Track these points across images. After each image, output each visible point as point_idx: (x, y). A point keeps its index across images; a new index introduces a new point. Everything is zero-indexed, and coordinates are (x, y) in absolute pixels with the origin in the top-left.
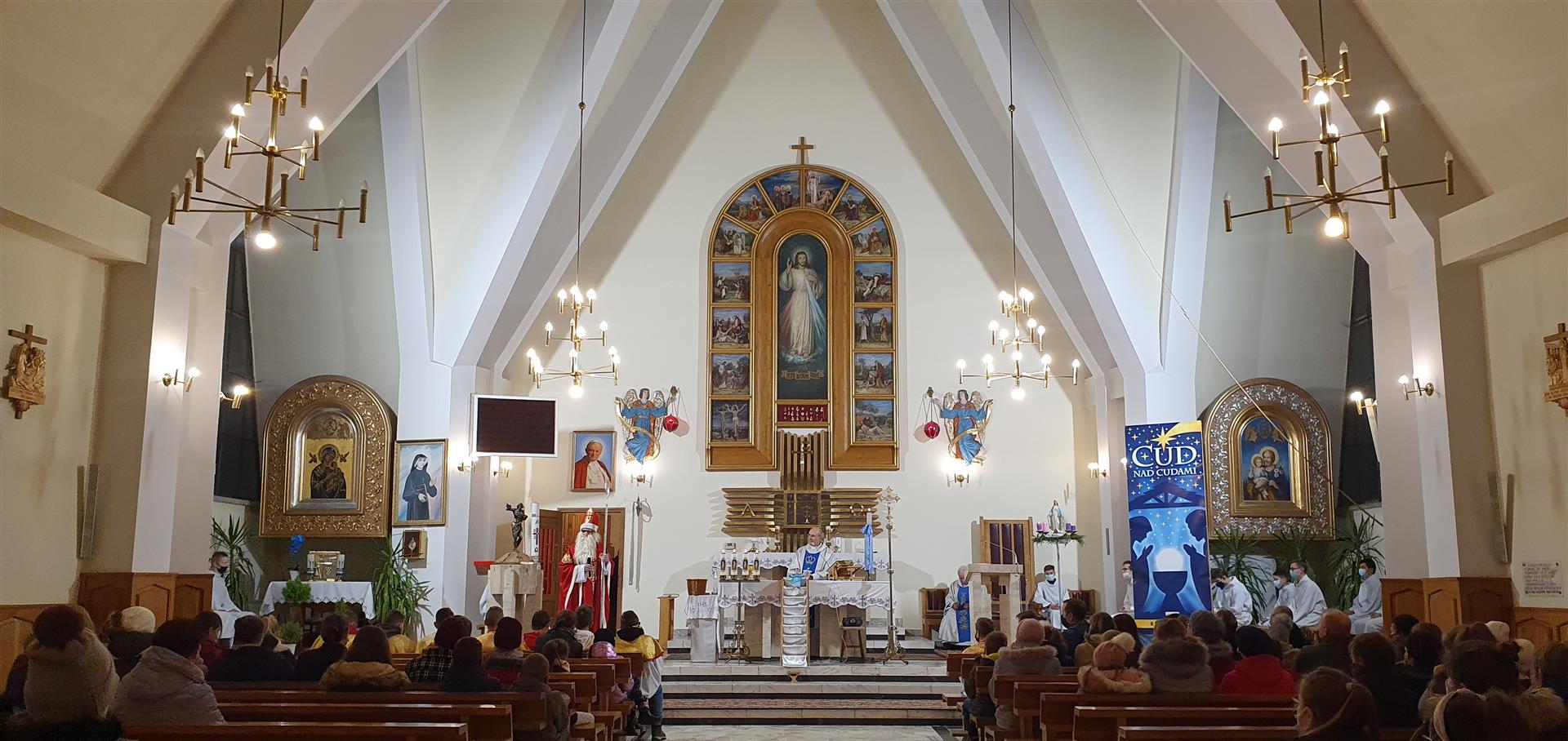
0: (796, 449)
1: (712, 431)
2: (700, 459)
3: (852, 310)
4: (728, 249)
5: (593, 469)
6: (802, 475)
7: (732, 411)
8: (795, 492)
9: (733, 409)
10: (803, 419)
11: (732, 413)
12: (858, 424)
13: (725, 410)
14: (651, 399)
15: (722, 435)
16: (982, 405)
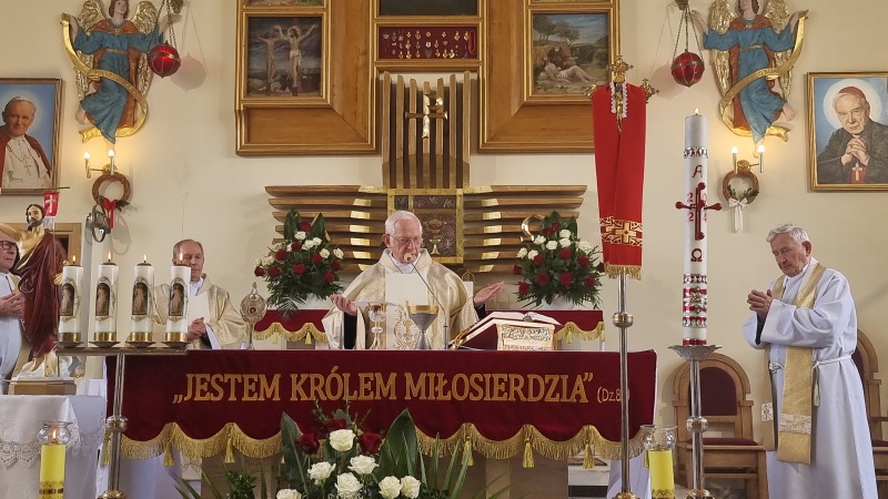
0: (413, 108)
1: (249, 76)
2: (227, 132)
5: (18, 151)
6: (426, 161)
7: (287, 37)
8: (414, 191)
9: (289, 34)
10: (429, 54)
11: (288, 43)
12: (539, 62)
13: (274, 36)
14: (132, 18)
15: (268, 86)
16: (787, 20)
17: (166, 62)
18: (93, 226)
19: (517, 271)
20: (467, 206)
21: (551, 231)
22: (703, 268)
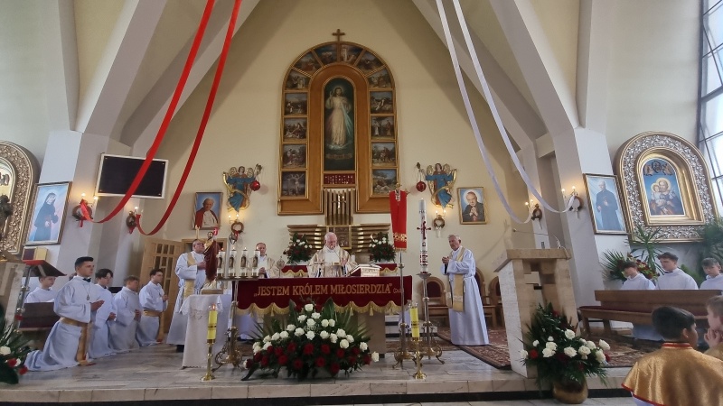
0: (335, 200)
1: (282, 190)
3: (369, 119)
4: (294, 86)
5: (207, 215)
6: (339, 216)
7: (295, 178)
10: (340, 182)
13: (290, 178)
14: (246, 173)
15: (288, 193)
16: (451, 172)
17: (256, 187)
18: (231, 239)
19: (369, 252)
20: (352, 231)
21: (380, 238)
22: (426, 249)
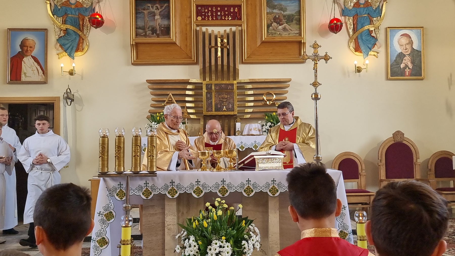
0: (213, 44)
1: (136, 28)
2: (127, 54)
5: (28, 63)
6: (219, 67)
7: (154, 10)
8: (214, 82)
9: (155, 8)
10: (219, 18)
11: (154, 12)
12: (269, 22)
13: (148, 9)
15: (146, 33)
16: (378, 3)
17: (97, 22)
18: (66, 98)
20: (238, 88)
